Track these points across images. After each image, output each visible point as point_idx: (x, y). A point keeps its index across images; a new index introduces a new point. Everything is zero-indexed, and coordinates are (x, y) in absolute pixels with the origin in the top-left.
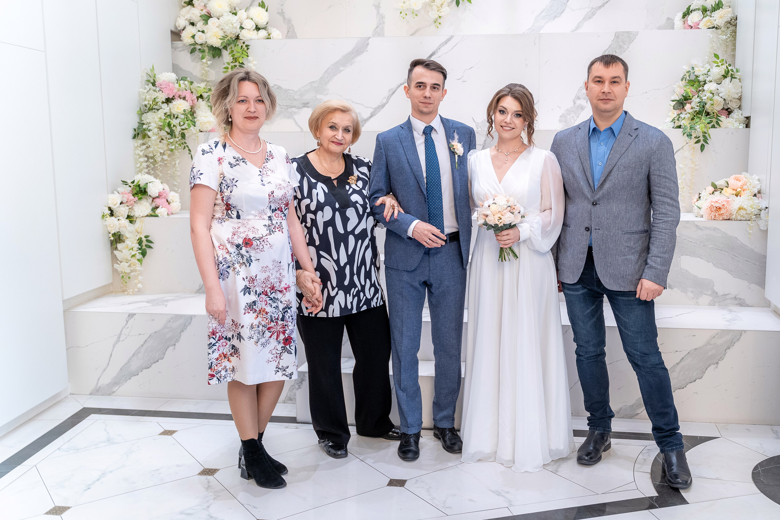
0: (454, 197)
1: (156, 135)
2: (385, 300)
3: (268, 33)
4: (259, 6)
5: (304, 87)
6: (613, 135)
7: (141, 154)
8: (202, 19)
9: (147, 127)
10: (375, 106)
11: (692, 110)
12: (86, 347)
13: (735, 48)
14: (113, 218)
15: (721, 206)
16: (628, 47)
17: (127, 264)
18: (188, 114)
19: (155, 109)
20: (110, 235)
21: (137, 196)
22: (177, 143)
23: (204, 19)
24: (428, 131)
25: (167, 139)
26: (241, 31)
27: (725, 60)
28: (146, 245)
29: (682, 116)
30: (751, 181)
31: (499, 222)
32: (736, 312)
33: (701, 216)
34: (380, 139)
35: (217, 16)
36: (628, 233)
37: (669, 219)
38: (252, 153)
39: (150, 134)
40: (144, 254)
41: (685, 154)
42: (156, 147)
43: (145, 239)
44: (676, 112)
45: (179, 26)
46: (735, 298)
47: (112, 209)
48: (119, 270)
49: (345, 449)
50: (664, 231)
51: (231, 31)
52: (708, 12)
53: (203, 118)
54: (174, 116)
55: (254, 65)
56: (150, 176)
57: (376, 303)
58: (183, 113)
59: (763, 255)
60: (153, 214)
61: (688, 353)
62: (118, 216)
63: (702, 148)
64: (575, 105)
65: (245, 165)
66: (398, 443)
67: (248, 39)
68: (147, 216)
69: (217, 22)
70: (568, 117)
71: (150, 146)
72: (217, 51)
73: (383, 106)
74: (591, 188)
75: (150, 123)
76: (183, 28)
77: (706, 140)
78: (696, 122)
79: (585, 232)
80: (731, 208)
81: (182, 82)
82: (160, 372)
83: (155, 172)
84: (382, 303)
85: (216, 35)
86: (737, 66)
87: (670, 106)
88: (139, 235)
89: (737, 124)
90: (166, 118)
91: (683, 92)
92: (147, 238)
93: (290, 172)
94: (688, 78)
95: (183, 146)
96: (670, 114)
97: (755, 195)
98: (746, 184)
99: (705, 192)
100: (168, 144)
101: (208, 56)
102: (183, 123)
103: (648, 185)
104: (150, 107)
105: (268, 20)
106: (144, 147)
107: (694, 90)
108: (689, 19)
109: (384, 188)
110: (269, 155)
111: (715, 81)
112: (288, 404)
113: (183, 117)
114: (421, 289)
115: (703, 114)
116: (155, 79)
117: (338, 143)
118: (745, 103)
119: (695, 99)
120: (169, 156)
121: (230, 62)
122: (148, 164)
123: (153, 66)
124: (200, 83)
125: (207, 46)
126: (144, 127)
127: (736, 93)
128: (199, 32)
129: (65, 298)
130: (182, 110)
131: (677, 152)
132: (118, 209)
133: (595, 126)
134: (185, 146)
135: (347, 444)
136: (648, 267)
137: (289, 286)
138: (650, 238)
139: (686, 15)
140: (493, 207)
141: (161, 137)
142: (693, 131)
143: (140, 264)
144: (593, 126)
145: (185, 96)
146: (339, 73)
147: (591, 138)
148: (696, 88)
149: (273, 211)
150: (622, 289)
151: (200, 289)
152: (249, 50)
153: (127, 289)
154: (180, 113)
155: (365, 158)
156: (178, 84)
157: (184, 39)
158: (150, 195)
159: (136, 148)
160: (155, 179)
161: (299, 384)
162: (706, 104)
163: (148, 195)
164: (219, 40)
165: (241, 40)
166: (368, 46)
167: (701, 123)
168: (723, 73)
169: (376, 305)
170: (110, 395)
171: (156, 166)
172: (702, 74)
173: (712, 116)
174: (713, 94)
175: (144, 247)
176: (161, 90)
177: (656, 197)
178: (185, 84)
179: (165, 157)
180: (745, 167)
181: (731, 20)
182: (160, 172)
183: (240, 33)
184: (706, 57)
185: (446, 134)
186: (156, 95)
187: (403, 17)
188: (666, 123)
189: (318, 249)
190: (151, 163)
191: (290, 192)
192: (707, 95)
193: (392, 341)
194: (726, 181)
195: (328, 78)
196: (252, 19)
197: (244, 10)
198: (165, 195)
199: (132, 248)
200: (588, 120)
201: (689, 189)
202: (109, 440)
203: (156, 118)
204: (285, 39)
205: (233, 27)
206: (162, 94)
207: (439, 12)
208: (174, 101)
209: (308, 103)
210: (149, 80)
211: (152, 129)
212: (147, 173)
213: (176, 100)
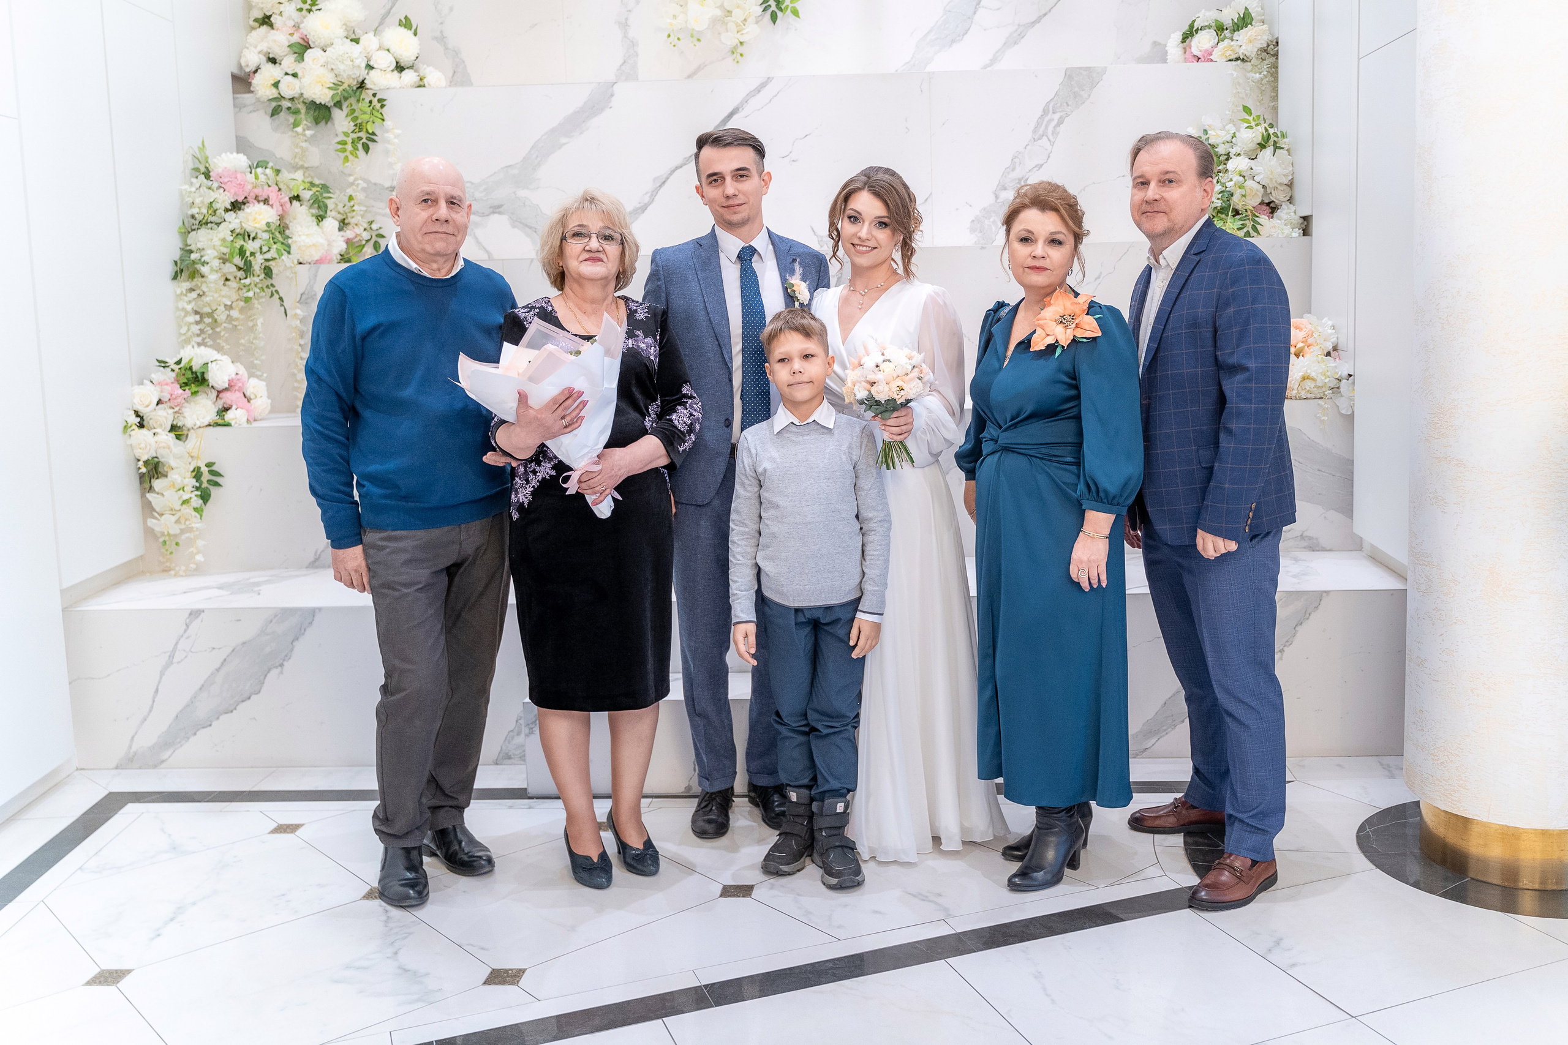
1: (217, 271)
3: (419, 75)
4: (399, 25)
5: (491, 176)
7: (189, 307)
8: (292, 52)
9: (199, 258)
12: (106, 677)
13: (1277, 96)
14: (144, 431)
16: (1089, 96)
17: (173, 519)
18: (275, 230)
19: (211, 222)
20: (140, 463)
21: (188, 387)
22: (256, 286)
23: (297, 51)
24: (747, 255)
25: (238, 279)
26: (368, 73)
27: (1261, 118)
28: (208, 481)
30: (1321, 330)
32: (1305, 561)
34: (659, 262)
35: (322, 44)
39: (205, 270)
40: (205, 497)
42: (216, 295)
43: (207, 469)
45: (247, 66)
46: (1302, 537)
47: (142, 415)
48: (158, 529)
51: (351, 73)
52: (1225, 32)
53: (303, 237)
54: (249, 236)
55: (396, 137)
56: (209, 350)
58: (267, 228)
59: (1348, 459)
60: (220, 421)
62: (153, 426)
64: (998, 201)
67: (382, 88)
68: (209, 425)
69: (322, 56)
70: (986, 222)
71: (204, 292)
72: (323, 111)
73: (644, 208)
75: (203, 249)
76: (254, 69)
81: (259, 170)
82: (254, 719)
83: (214, 340)
85: (320, 82)
86: (1283, 127)
88: (195, 461)
89: (1286, 230)
90: (235, 240)
92: (211, 466)
95: (270, 291)
97: (1328, 354)
98: (1312, 335)
100: (240, 289)
101: (305, 121)
102: (267, 249)
104: (203, 219)
105: (419, 51)
106: (194, 295)
108: (1193, 44)
111: (1246, 154)
112: (505, 766)
113: (266, 236)
115: (1229, 213)
116: (207, 165)
120: (241, 310)
121: (350, 132)
122: (202, 328)
123: (203, 142)
124: (293, 172)
125: (304, 102)
126: (193, 256)
127: (1284, 175)
128: (287, 77)
129: (65, 586)
130: (264, 223)
132: (154, 413)
134: (273, 292)
139: (1187, 38)
141: (224, 275)
143: (199, 516)
145: (266, 197)
146: (559, 149)
151: (317, 560)
152: (384, 108)
153: (174, 565)
154: (260, 229)
157: (257, 89)
158: (212, 386)
159: (179, 297)
160: (220, 355)
162: (1232, 195)
163: (208, 385)
164: (328, 90)
165: (368, 89)
166: (613, 99)
168: (1260, 139)
170: (156, 766)
171: (218, 330)
172: (1222, 142)
173: (1244, 215)
174: (1244, 177)
175: (205, 485)
176: (221, 187)
178: (266, 175)
179: (235, 313)
181: (1268, 46)
182: (225, 340)
183: (367, 77)
184: (1228, 112)
186: (212, 196)
187: (673, 44)
190: (209, 325)
192: (1233, 180)
195: (539, 159)
196: (388, 50)
197: (373, 33)
198: (240, 385)
199: (183, 488)
202: (173, 849)
203: (215, 239)
204: (450, 86)
205: (354, 67)
206: (223, 194)
207: (739, 33)
208: (248, 207)
209: (500, 206)
210: (198, 168)
211: (208, 261)
212: (199, 345)
213: (251, 205)
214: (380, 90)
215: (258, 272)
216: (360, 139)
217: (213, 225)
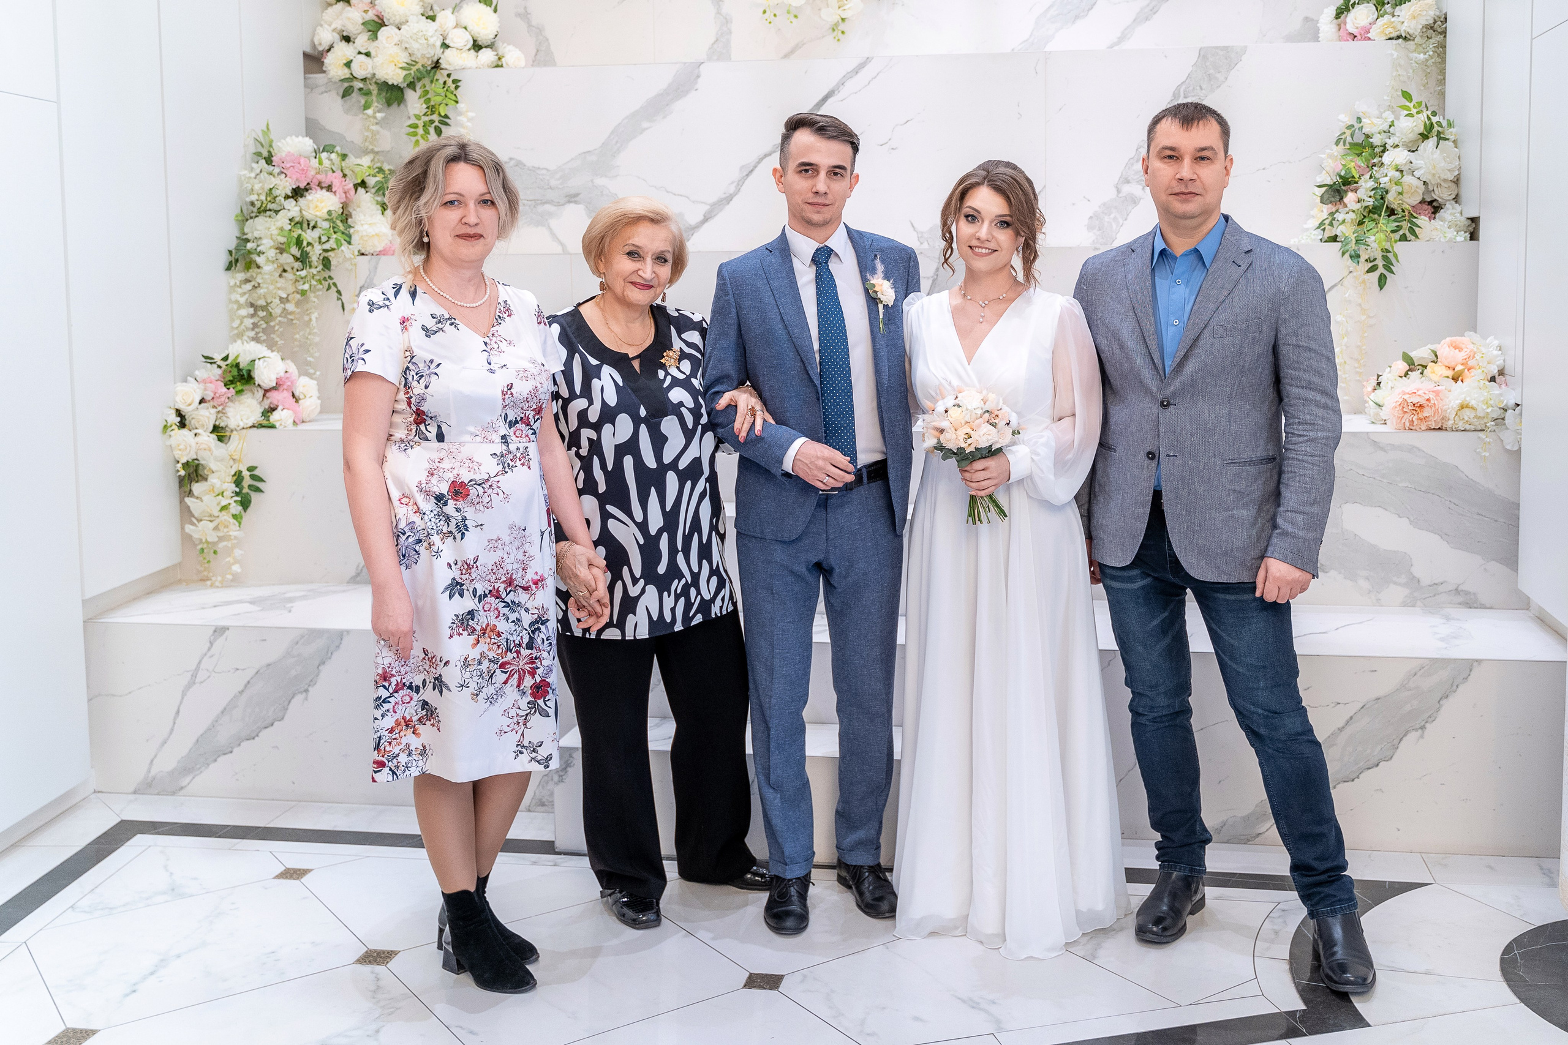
0: (878, 390)
1: (273, 262)
2: (736, 602)
3: (497, 55)
5: (568, 162)
6: (1200, 264)
7: (242, 300)
8: (366, 30)
9: (255, 247)
10: (713, 199)
11: (1358, 206)
12: (127, 694)
13: (1444, 79)
14: (184, 431)
15: (1423, 402)
16: (1226, 78)
17: (212, 525)
18: (336, 218)
19: (270, 210)
20: (179, 466)
21: (233, 386)
22: (313, 278)
23: (371, 29)
24: (822, 258)
25: (295, 270)
26: (443, 52)
27: (1423, 105)
28: (250, 486)
29: (1340, 217)
30: (1484, 350)
31: (967, 444)
32: (1458, 620)
33: (1383, 422)
34: (726, 274)
35: (397, 22)
36: (1234, 463)
37: (1320, 434)
38: (468, 305)
39: (260, 260)
40: (245, 504)
41: (1347, 295)
42: (271, 287)
43: (248, 473)
44: (1326, 209)
45: (320, 44)
46: (1457, 591)
47: (183, 414)
48: (196, 536)
49: (655, 910)
50: (1309, 458)
51: (425, 52)
52: (1386, 6)
53: (366, 227)
54: (309, 225)
55: (470, 120)
56: (259, 346)
57: (721, 608)
58: (328, 217)
59: (1513, 503)
60: (265, 423)
61: (1362, 708)
62: (194, 426)
63: (1382, 281)
64: (1120, 195)
65: (456, 330)
66: (764, 897)
67: (457, 68)
68: (253, 426)
69: (396, 34)
70: (1106, 219)
71: (259, 284)
72: (395, 92)
73: (729, 199)
74: (1158, 372)
75: (260, 238)
76: (327, 48)
77: (1388, 266)
78: (1368, 229)
79: (1147, 462)
80: (1443, 406)
81: (324, 155)
82: (277, 747)
83: (268, 336)
84: (731, 608)
85: (393, 61)
86: (1450, 115)
87: (1315, 197)
88: (237, 464)
89: (1451, 233)
90: (293, 229)
91: (1341, 167)
92: (253, 471)
93: (545, 342)
94: (1349, 139)
95: (327, 283)
96: (1315, 212)
97: (1493, 379)
98: (1474, 357)
99: (1390, 372)
100: (297, 281)
101: (377, 103)
102: (326, 239)
103: (1275, 364)
104: (261, 206)
105: (498, 30)
106: (249, 286)
107: (1362, 165)
108: (1348, 20)
109: (733, 373)
110: (502, 308)
111: (1405, 145)
112: (536, 814)
113: (326, 225)
114: (810, 578)
115: (1383, 213)
116: (271, 150)
117: (644, 285)
118: (1468, 191)
119: (1366, 182)
120: (298, 304)
121: (421, 114)
122: (256, 322)
123: (268, 124)
124: (360, 157)
125: (376, 83)
126: (250, 246)
127: (1449, 170)
128: (360, 56)
129: (88, 596)
130: (325, 211)
131: (1330, 289)
132: (196, 412)
133: (1164, 246)
134: (330, 284)
135: (659, 900)
136: (1280, 534)
137: (542, 576)
138: (1280, 473)
139: (1342, 13)
140: (954, 413)
141: (282, 265)
142: (1363, 247)
143: (237, 524)
144: (1160, 245)
145: (330, 184)
146: (641, 133)
147: (1156, 271)
148: (1367, 160)
149: (512, 424)
150: (1224, 579)
151: (358, 575)
152: (459, 89)
153: (211, 574)
154: (320, 218)
155: (693, 314)
156: (317, 160)
157: (329, 68)
158: (259, 385)
159: (232, 289)
160: (270, 351)
161: (561, 773)
162: (1387, 192)
163: (255, 384)
164: (400, 70)
165: (443, 69)
166: (700, 80)
167: (1377, 232)
168: (1421, 129)
169: (721, 612)
170: (173, 793)
171: (272, 324)
172: (1377, 131)
173: (1400, 216)
174: (1402, 171)
175: (246, 490)
176: (282, 173)
177: (1292, 390)
178: (331, 160)
179: (290, 307)
180: (1470, 322)
181: (1435, 22)
182: (278, 336)
183: (442, 57)
184: (1386, 98)
185: (859, 263)
186: (272, 182)
187: (769, 21)
188: (1307, 230)
189: (603, 500)
190: (262, 318)
191: (545, 386)
192: (1389, 175)
193: (751, 686)
194: (1432, 351)
195: (618, 145)
196: (466, 28)
197: (451, 10)
198: (289, 383)
199: (223, 493)
200: (1149, 234)
201: (1356, 365)
202: (173, 890)
203: (273, 228)
204: (532, 66)
205: (428, 45)
206: (285, 180)
207: (841, 9)
208: (309, 194)
209: (577, 195)
210: (260, 153)
211: (264, 251)
212: (253, 339)
213: (314, 192)
214: (456, 70)
215: (316, 264)
216: (432, 122)
217: (272, 213)
